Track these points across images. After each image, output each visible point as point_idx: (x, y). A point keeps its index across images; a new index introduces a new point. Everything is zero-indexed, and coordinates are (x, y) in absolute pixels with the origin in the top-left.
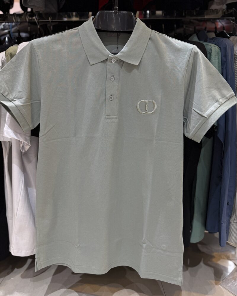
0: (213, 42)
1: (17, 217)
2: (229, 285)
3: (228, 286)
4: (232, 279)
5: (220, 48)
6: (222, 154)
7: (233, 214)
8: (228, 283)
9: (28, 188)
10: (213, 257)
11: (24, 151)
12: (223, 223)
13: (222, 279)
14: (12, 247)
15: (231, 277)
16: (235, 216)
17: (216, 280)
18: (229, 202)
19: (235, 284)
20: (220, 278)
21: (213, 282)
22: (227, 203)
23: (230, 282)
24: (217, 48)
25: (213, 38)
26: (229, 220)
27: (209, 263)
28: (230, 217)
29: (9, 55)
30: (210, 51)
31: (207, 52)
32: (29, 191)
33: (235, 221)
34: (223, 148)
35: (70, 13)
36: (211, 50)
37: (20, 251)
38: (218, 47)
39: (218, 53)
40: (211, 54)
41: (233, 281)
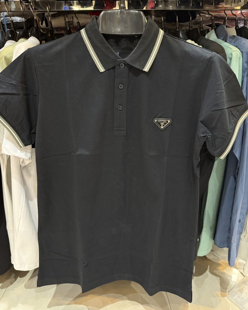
0: (234, 42)
1: (19, 233)
2: (235, 297)
3: (233, 298)
4: (238, 291)
5: (242, 52)
6: (237, 170)
7: (244, 231)
8: (234, 295)
9: (29, 201)
10: (219, 265)
11: (24, 165)
12: (233, 243)
13: (228, 290)
14: (15, 262)
15: (237, 289)
16: (246, 232)
17: (222, 291)
18: (241, 220)
19: (241, 296)
20: (226, 289)
21: (219, 293)
22: (239, 221)
23: (236, 294)
24: (238, 53)
25: (234, 36)
26: (240, 237)
27: (215, 271)
28: (241, 233)
29: (3, 59)
30: (230, 56)
31: (227, 57)
32: (30, 205)
33: (246, 238)
34: (238, 165)
35: (71, 1)
36: (232, 54)
37: (23, 265)
38: (240, 52)
39: (239, 58)
40: (231, 59)
41: (239, 294)
